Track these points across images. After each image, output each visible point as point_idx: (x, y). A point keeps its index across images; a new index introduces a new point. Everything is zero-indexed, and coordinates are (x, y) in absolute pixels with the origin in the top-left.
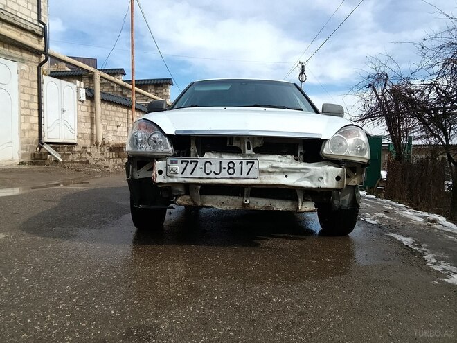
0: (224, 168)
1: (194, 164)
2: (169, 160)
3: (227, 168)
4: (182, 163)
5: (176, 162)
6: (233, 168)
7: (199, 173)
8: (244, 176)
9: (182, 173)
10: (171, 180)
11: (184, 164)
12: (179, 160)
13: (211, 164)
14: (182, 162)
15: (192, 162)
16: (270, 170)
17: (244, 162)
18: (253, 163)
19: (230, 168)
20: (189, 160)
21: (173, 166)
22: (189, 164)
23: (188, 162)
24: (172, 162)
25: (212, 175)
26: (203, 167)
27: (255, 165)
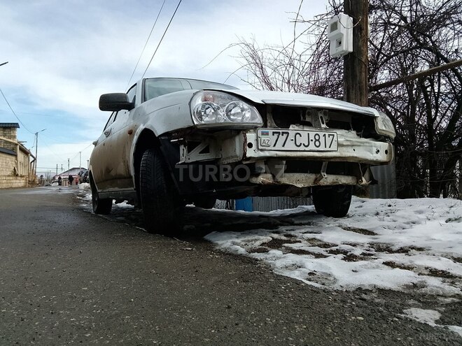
0: (312, 140)
1: (285, 135)
2: (260, 131)
3: (314, 140)
4: (273, 135)
5: (267, 134)
6: (318, 140)
7: (290, 145)
8: (327, 149)
9: (274, 146)
10: (262, 154)
11: (276, 135)
12: (271, 132)
13: (301, 136)
14: (274, 133)
15: (283, 133)
16: (344, 144)
17: (327, 134)
18: (333, 135)
19: (316, 140)
20: (281, 131)
21: (264, 138)
22: (280, 135)
23: (279, 133)
24: (263, 134)
25: (302, 148)
26: (294, 139)
27: (335, 138)
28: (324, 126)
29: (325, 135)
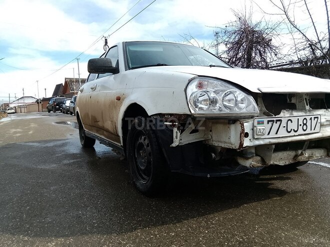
0: (300, 125)
1: (279, 123)
2: (256, 121)
3: (302, 125)
4: (268, 123)
5: (263, 123)
6: (306, 124)
7: (283, 132)
8: (313, 131)
9: (269, 134)
10: (257, 143)
11: (270, 123)
12: (266, 120)
13: (292, 122)
14: (268, 122)
15: (277, 121)
16: (325, 124)
17: (313, 117)
18: (318, 118)
19: (304, 124)
20: (275, 119)
21: (259, 127)
22: (274, 123)
23: (273, 121)
24: (259, 123)
25: (293, 133)
26: (285, 125)
27: (319, 121)
28: (308, 107)
29: (311, 119)
